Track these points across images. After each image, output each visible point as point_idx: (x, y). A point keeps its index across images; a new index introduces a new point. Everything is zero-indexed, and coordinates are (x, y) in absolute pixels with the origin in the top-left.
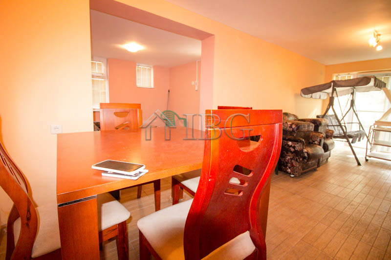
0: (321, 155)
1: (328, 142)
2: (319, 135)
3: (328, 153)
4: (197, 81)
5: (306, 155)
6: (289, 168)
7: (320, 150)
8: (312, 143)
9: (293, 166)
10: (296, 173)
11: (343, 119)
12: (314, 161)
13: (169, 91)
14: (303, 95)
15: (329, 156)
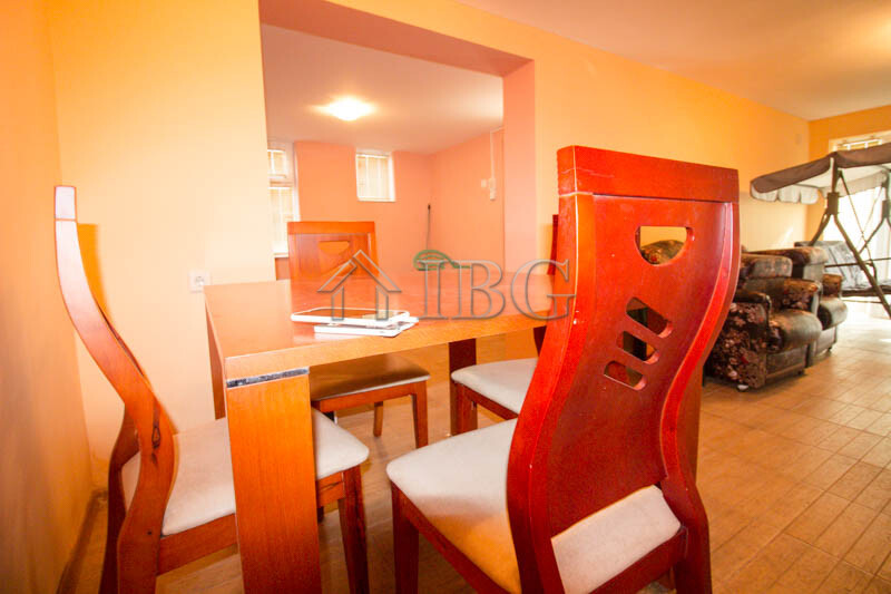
0: (815, 337)
1: (831, 304)
2: (807, 286)
3: (830, 332)
4: (492, 179)
5: (776, 334)
6: (735, 368)
7: (810, 322)
8: (789, 307)
9: (742, 361)
10: (754, 380)
11: (865, 246)
12: (796, 351)
13: (429, 207)
14: (757, 194)
15: (835, 342)
